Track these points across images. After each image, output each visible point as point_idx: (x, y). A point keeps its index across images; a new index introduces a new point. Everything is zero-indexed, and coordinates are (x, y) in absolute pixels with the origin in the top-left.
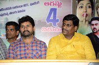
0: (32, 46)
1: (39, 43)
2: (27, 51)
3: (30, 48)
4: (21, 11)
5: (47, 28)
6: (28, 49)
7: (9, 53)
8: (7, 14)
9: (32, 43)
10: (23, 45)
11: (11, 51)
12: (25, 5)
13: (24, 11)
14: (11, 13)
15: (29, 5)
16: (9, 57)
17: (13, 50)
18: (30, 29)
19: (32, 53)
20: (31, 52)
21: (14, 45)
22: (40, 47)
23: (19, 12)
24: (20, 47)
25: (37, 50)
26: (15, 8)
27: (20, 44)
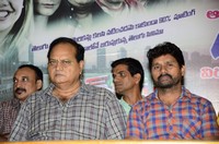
0: (180, 110)
1: (195, 101)
2: (169, 121)
3: (177, 114)
4: (153, 33)
5: (214, 70)
6: (171, 115)
7: (131, 126)
8: (124, 41)
9: (181, 103)
10: (159, 108)
11: (134, 122)
12: (162, 20)
13: (161, 32)
14: (132, 38)
15: (172, 18)
16: (131, 134)
17: (138, 120)
18: (173, 71)
19: (181, 126)
20: (178, 123)
21: (139, 108)
22: (199, 111)
23: (149, 34)
24: (153, 112)
25: (191, 117)
26: (140, 26)
27: (153, 105)
